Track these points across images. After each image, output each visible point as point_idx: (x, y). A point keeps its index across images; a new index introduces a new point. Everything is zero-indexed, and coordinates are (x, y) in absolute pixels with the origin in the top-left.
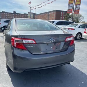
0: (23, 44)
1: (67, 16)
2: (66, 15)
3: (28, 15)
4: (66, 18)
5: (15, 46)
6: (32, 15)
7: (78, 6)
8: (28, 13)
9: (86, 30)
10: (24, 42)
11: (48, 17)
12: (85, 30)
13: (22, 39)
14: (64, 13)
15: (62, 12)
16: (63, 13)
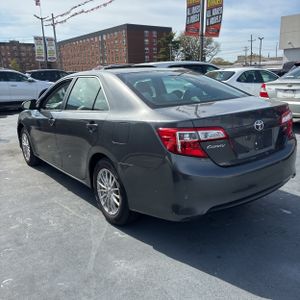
0: (200, 141)
1: (166, 45)
2: (163, 39)
3: (37, 47)
4: (162, 50)
5: (179, 150)
6: (48, 49)
7: (215, 12)
8: (36, 38)
9: (267, 87)
10: (202, 138)
11: (103, 51)
12: (264, 86)
13: (196, 129)
14: (155, 33)
15: (146, 32)
16: (151, 34)
